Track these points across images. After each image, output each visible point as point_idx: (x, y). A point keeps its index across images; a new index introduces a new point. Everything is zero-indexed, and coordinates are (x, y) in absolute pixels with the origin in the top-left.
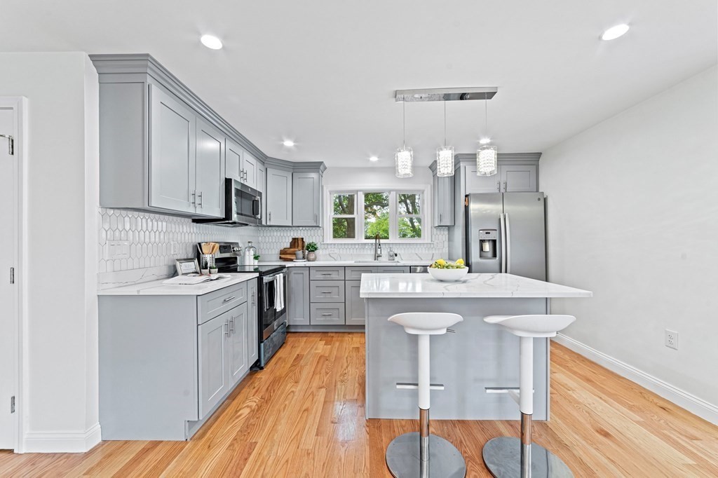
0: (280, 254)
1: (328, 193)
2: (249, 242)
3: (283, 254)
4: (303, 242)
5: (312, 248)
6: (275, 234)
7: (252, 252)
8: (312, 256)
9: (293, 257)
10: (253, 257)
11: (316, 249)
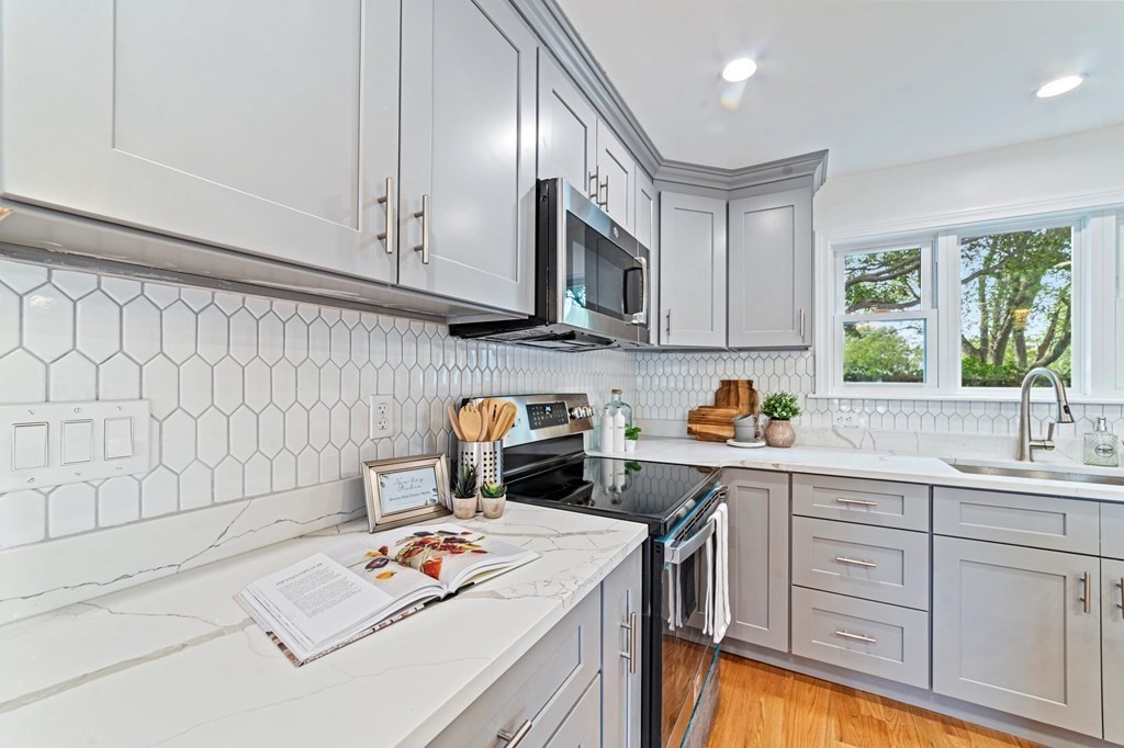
0: (690, 421)
1: (830, 252)
2: (614, 391)
3: (697, 422)
4: (752, 392)
5: (780, 410)
6: (676, 369)
7: (621, 419)
8: (781, 432)
9: (726, 432)
10: (623, 431)
11: (795, 412)
